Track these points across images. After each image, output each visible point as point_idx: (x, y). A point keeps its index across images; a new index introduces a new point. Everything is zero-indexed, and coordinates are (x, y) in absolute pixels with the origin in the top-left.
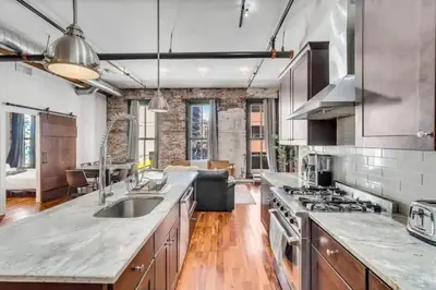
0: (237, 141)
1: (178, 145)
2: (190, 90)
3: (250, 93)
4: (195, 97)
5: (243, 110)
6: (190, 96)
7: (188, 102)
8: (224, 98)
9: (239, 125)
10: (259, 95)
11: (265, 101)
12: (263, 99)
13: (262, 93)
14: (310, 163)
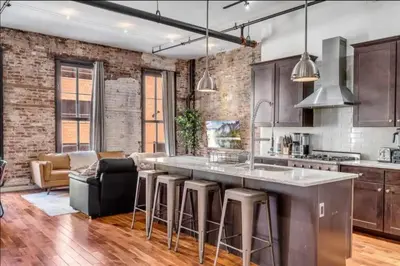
0: (130, 124)
1: (42, 130)
2: (63, 41)
3: (146, 60)
4: (69, 53)
5: (137, 82)
6: (61, 51)
7: (58, 60)
8: (112, 61)
9: (133, 103)
10: (157, 65)
11: (164, 74)
12: (161, 71)
13: (160, 62)
14: (294, 140)
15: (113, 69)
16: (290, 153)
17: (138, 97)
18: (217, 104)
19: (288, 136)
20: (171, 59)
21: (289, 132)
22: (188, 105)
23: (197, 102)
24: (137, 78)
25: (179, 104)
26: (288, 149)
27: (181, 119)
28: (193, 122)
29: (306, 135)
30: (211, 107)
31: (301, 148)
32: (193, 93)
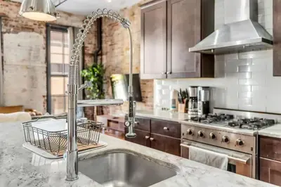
0: (33, 79)
5: (41, 36)
8: (12, 15)
11: (69, 30)
12: (68, 27)
13: (67, 19)
14: (190, 95)
15: (13, 23)
16: (186, 111)
17: (43, 53)
18: (121, 58)
19: (183, 90)
20: (78, 16)
21: (185, 85)
22: (96, 61)
23: (104, 57)
24: (41, 33)
25: (87, 59)
26: (184, 105)
27: (86, 73)
28: (98, 75)
29: (205, 88)
30: (116, 62)
31: (200, 105)
32: (101, 48)
